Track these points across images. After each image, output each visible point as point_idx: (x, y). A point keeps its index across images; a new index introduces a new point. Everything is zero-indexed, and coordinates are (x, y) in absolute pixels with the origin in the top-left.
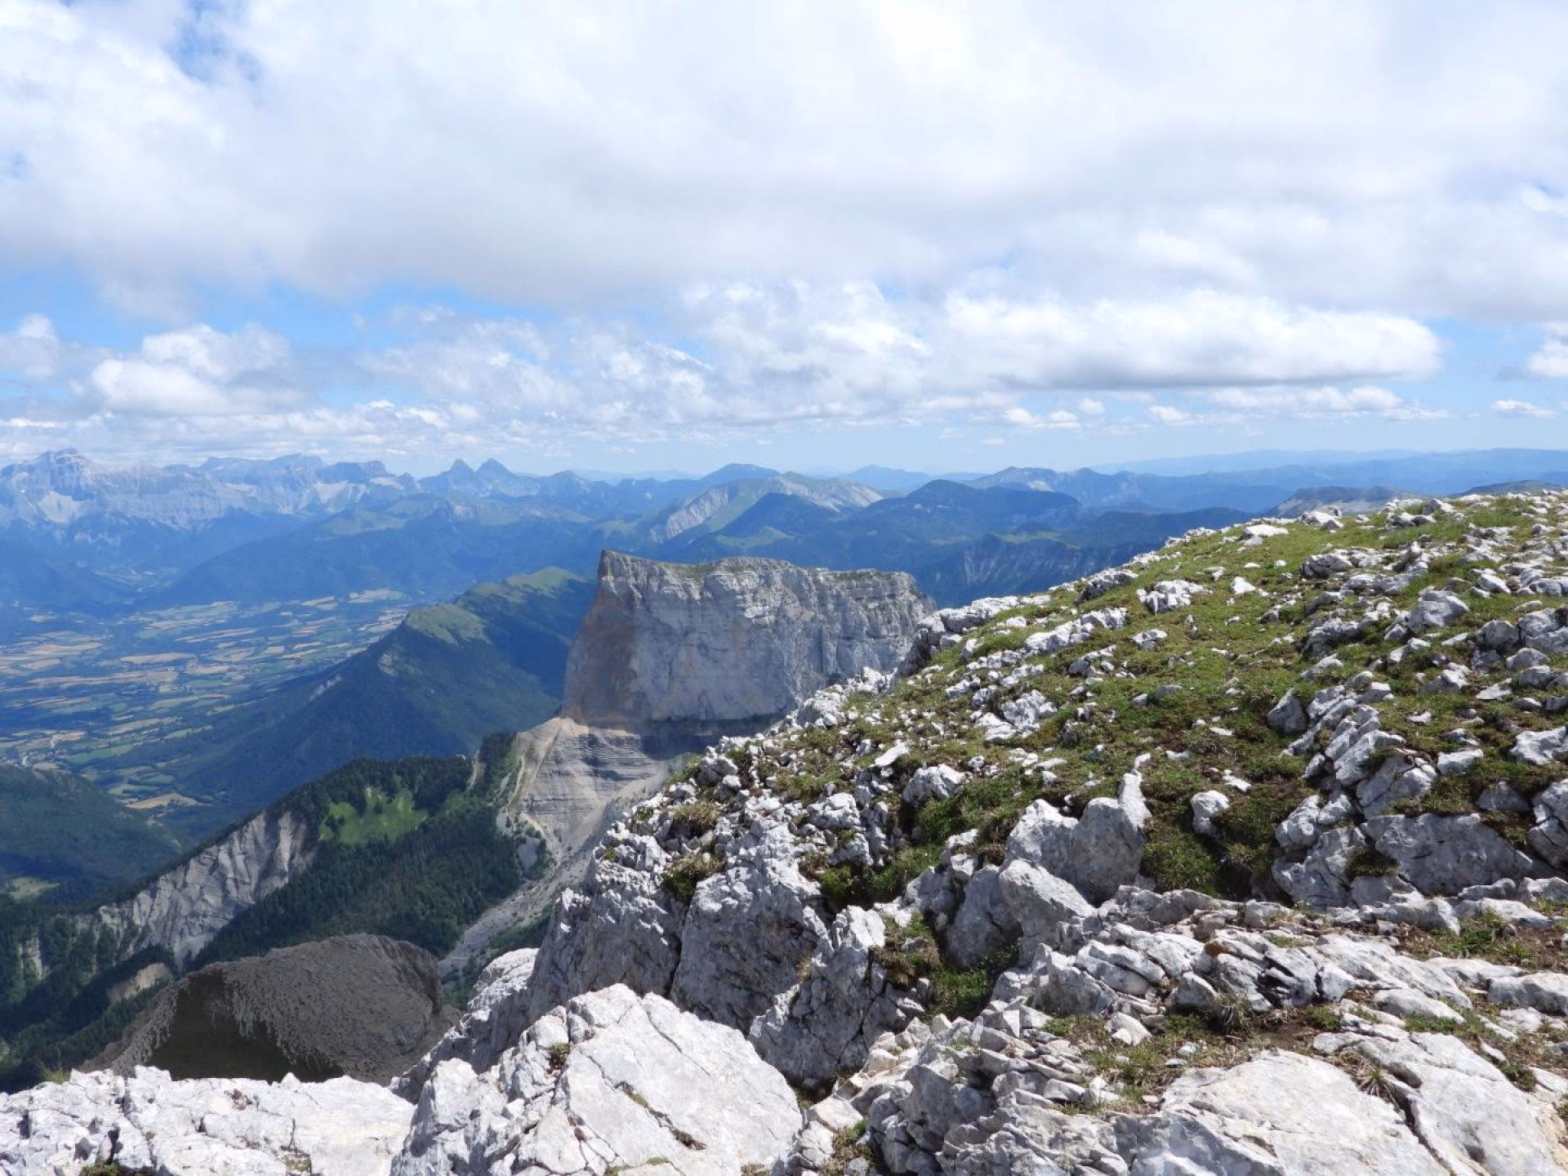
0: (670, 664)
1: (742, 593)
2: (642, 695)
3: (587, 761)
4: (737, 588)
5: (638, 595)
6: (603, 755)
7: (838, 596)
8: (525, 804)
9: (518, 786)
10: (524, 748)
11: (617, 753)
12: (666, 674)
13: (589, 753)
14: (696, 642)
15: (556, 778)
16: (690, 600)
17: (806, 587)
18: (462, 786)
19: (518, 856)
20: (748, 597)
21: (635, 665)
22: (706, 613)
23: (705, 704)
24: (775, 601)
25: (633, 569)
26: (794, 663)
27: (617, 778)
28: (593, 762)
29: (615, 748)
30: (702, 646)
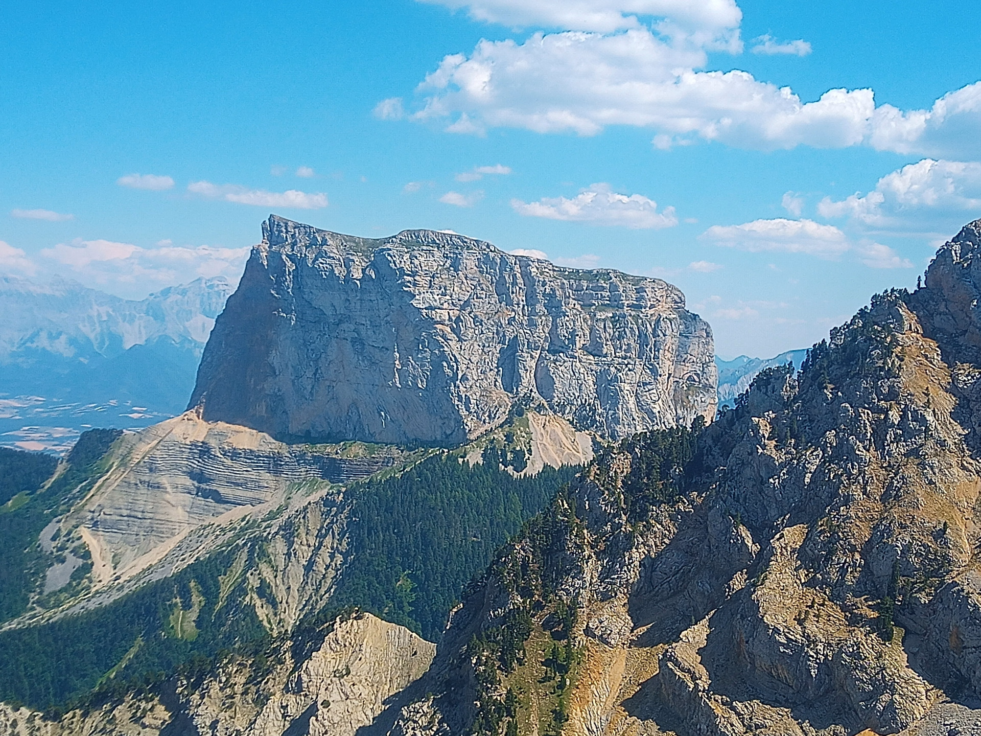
0: (316, 361)
1: (414, 274)
2: (278, 399)
3: (192, 475)
4: (407, 267)
5: (290, 266)
6: (211, 470)
7: (552, 295)
8: (90, 516)
9: (92, 493)
10: (122, 451)
11: (228, 468)
12: (310, 374)
13: (195, 464)
14: (350, 335)
15: (143, 489)
16: (348, 279)
17: (509, 280)
18: (33, 488)
19: (44, 577)
20: (422, 281)
21: (275, 358)
22: (366, 297)
23: (355, 418)
24: (460, 292)
25: (293, 236)
26: (473, 374)
27: (219, 499)
28: (199, 477)
29: (228, 462)
30: (358, 342)
